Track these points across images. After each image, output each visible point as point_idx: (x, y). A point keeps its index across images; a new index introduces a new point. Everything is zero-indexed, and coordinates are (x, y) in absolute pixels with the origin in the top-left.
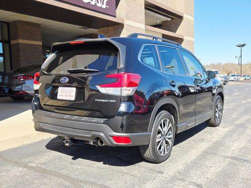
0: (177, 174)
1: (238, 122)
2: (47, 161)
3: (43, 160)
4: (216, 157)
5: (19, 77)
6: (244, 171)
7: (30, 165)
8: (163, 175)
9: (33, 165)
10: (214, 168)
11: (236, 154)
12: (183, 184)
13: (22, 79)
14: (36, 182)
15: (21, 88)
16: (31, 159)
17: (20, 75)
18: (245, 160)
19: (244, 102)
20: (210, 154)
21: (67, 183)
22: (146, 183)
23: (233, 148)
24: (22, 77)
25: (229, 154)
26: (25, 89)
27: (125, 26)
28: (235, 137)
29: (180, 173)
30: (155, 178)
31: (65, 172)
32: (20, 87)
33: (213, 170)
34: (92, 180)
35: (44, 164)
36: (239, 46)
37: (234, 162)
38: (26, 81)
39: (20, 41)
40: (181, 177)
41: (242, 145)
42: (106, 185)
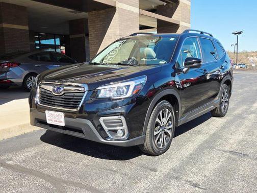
0: (172, 172)
1: (236, 112)
2: (27, 159)
3: (23, 157)
4: (214, 151)
5: (3, 65)
6: (244, 167)
7: (8, 162)
8: (157, 173)
9: (11, 163)
10: (212, 164)
11: (235, 147)
12: (178, 183)
13: (6, 67)
14: (13, 183)
15: (6, 76)
16: (10, 155)
17: (4, 62)
18: (245, 155)
19: (241, 91)
20: (207, 148)
21: (48, 185)
22: (137, 183)
23: (231, 141)
24: (6, 64)
25: (227, 148)
26: (9, 77)
27: (117, 9)
28: (233, 128)
29: (174, 170)
30: (147, 177)
31: (46, 171)
32: (4, 75)
33: (211, 167)
34: (77, 180)
35: (24, 161)
36: (235, 34)
37: (233, 156)
38: (10, 69)
39: (5, 25)
40: (175, 175)
41: (241, 138)
42: (93, 185)
